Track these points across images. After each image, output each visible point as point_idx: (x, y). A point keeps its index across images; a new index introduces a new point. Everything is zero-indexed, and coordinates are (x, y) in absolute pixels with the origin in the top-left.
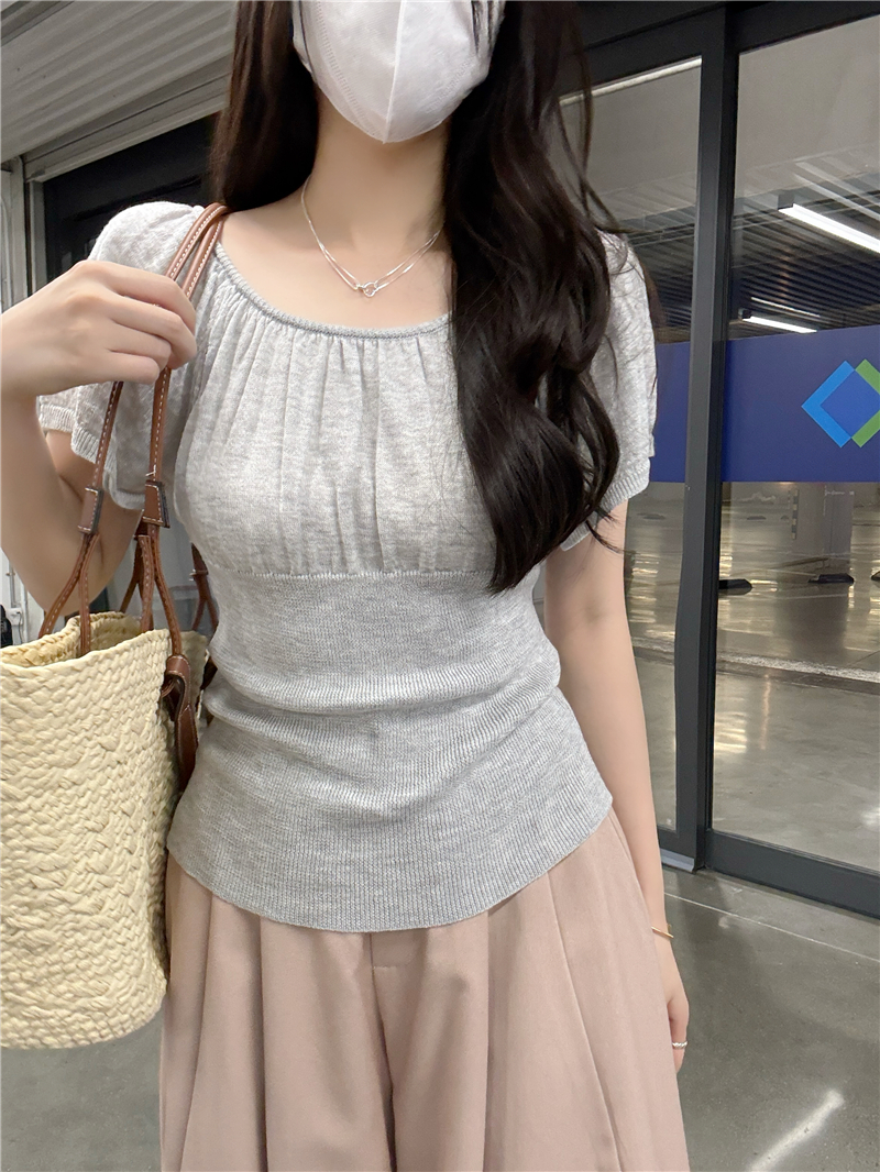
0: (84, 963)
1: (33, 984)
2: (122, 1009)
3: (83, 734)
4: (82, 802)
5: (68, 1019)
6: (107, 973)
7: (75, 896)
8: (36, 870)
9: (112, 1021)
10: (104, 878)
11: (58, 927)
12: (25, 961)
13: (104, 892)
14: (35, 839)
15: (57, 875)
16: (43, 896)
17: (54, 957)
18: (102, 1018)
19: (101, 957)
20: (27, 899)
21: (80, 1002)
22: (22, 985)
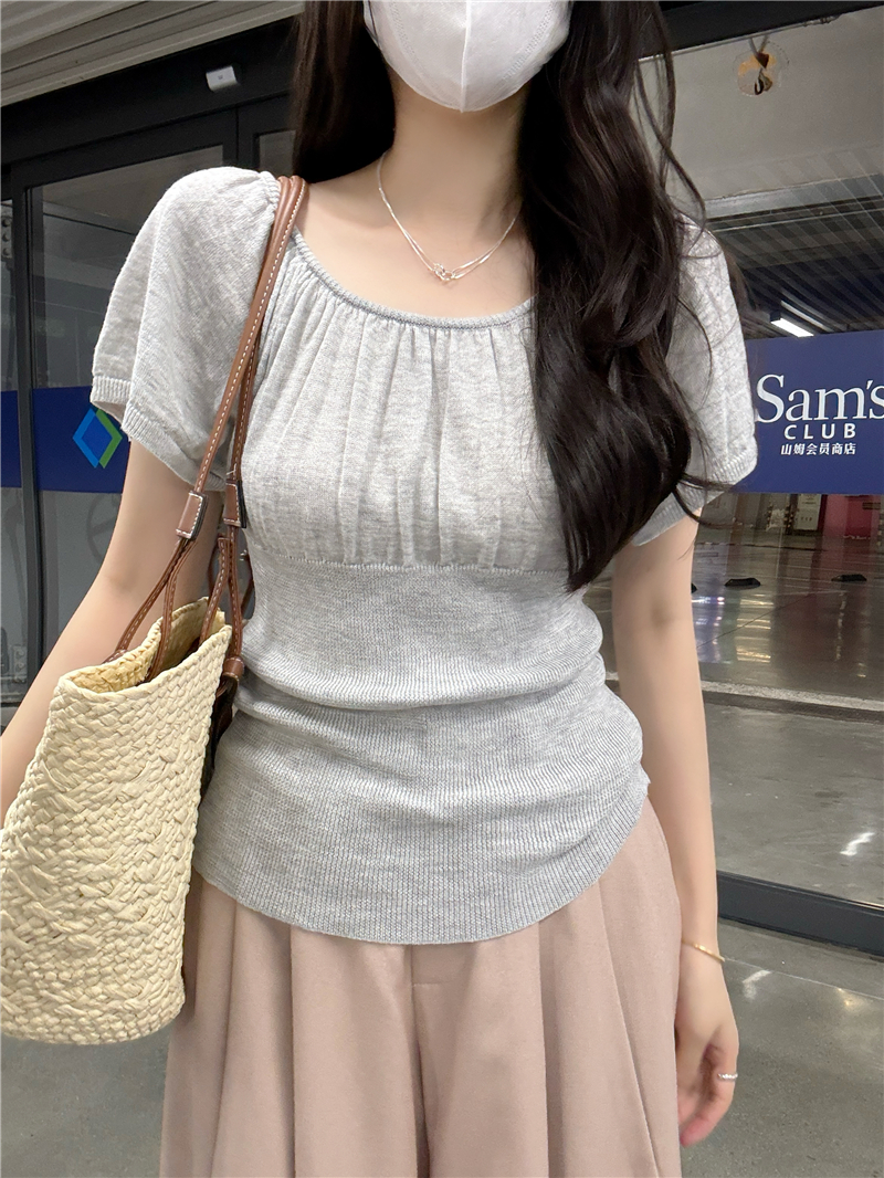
0: (120, 967)
1: (68, 985)
2: (152, 1011)
3: (145, 750)
4: (138, 814)
5: (100, 1019)
6: (142, 976)
7: (120, 905)
8: (85, 880)
9: (141, 1023)
10: (149, 887)
11: (99, 933)
12: (63, 962)
13: (147, 901)
14: (88, 850)
15: (104, 885)
16: (89, 905)
17: (93, 960)
18: (131, 1019)
19: (138, 961)
20: (72, 906)
21: (113, 1004)
22: (57, 985)
